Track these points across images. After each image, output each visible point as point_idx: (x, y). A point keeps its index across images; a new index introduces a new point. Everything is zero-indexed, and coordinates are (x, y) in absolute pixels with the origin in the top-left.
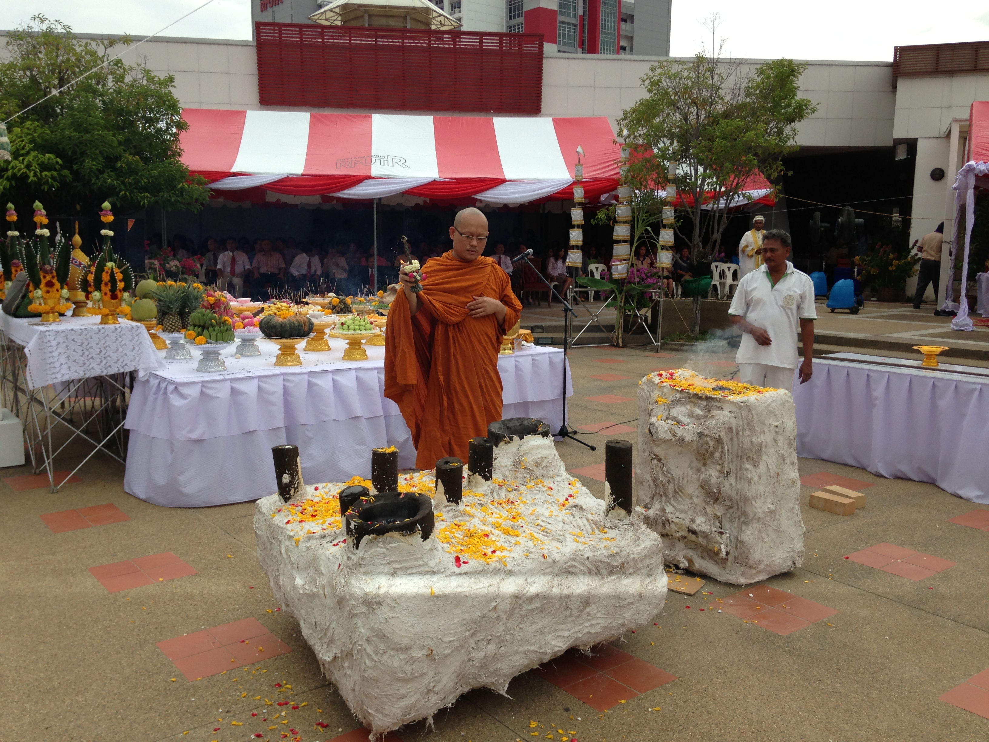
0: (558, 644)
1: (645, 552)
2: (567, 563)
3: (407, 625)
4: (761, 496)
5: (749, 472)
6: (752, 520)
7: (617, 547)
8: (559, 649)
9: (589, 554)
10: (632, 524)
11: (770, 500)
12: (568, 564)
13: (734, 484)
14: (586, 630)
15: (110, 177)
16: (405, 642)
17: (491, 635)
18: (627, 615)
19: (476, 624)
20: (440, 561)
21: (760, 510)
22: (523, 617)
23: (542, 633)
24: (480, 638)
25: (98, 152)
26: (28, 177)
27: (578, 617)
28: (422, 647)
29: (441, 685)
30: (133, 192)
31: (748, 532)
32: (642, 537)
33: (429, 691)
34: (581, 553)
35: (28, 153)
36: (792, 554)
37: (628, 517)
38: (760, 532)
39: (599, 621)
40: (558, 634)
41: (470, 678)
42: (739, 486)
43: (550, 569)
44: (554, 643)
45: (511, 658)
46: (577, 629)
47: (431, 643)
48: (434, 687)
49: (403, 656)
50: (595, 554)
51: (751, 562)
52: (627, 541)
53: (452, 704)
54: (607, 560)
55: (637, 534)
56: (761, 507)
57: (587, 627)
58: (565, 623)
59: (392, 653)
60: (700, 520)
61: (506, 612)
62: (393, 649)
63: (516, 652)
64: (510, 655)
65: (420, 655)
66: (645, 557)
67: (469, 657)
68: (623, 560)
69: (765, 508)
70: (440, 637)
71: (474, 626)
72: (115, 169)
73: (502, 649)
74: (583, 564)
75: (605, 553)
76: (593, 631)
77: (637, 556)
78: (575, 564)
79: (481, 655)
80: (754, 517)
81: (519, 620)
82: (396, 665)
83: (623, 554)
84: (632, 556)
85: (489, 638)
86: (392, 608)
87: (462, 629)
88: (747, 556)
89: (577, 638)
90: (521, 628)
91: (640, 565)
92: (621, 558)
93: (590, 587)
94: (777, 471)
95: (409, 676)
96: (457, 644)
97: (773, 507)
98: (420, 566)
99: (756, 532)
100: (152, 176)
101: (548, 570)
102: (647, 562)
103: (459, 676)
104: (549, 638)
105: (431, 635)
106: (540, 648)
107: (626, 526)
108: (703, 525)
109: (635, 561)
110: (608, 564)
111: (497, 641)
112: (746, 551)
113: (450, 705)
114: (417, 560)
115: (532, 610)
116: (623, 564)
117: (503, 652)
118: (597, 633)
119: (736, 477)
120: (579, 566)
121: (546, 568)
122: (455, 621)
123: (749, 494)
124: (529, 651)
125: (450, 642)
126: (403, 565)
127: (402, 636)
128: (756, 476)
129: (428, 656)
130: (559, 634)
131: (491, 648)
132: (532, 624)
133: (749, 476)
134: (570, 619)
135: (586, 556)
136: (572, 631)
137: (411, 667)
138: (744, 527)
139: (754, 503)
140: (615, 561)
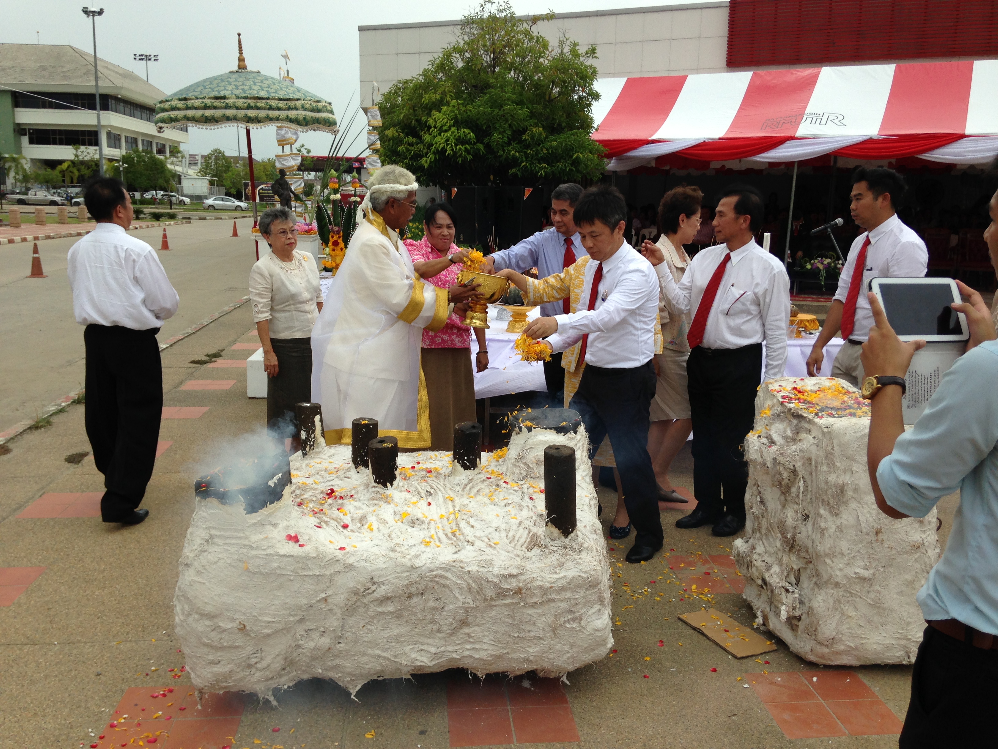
0: (421, 659)
1: (564, 582)
2: (432, 571)
3: (213, 593)
4: (842, 554)
5: (823, 520)
6: (826, 583)
7: (519, 568)
8: (422, 664)
9: (473, 568)
10: (565, 547)
11: (862, 564)
12: (434, 573)
13: (810, 533)
14: (467, 653)
15: (513, 149)
16: (209, 609)
17: (324, 627)
18: (533, 650)
19: (303, 611)
20: (266, 538)
21: (838, 573)
22: (373, 617)
23: (398, 642)
24: (311, 627)
25: (507, 125)
26: (446, 151)
27: (452, 634)
28: (233, 620)
29: (263, 664)
30: (533, 163)
31: (820, 598)
32: (569, 564)
33: (249, 666)
34: (462, 565)
35: (450, 128)
36: (903, 642)
37: (563, 538)
38: (837, 601)
39: (485, 647)
40: (422, 647)
41: (302, 666)
42: (814, 536)
43: (408, 574)
44: (414, 655)
45: (356, 658)
46: (450, 648)
47: (243, 617)
48: (256, 663)
49: (208, 623)
50: (481, 569)
51: (820, 637)
52: (543, 565)
53: (289, 687)
54: (496, 580)
55: (563, 560)
56: (841, 570)
57: (467, 649)
58: (433, 638)
59: (196, 616)
60: (776, 569)
61: (341, 608)
62: (197, 613)
63: (364, 654)
64: (354, 655)
65: (229, 627)
66: (563, 589)
67: (296, 643)
68: (521, 585)
69: (850, 572)
70: (256, 614)
71: (299, 612)
72: (520, 142)
73: (341, 645)
74: (461, 578)
75: (496, 571)
76: (477, 656)
77: (548, 585)
78: (449, 575)
79: (311, 645)
80: (829, 579)
81: (367, 621)
82: (200, 629)
83: (523, 578)
84: (539, 583)
85: (322, 629)
86: (199, 573)
87: (285, 612)
88: (816, 629)
89: (452, 659)
90: (369, 629)
91: (554, 596)
92: (518, 581)
93: (467, 605)
94: (876, 526)
95: (216, 644)
96: (279, 627)
97: (866, 574)
98: (240, 538)
99: (831, 601)
100: (551, 147)
101: (405, 575)
102: (568, 595)
103: (286, 659)
104: (407, 648)
105: (243, 610)
106: (396, 656)
107: (555, 548)
108: (775, 576)
109: (545, 591)
110: (495, 584)
111: (333, 635)
112: (815, 621)
113: (286, 687)
114: (237, 531)
115: (383, 613)
116: (520, 589)
117: (341, 649)
118: (482, 659)
119: (814, 524)
120: (454, 579)
121: (403, 572)
122: (277, 602)
123: (820, 548)
124: (379, 656)
125: (269, 622)
126: (222, 533)
127: (206, 603)
128: (834, 527)
129: (240, 629)
130: (424, 647)
131: (325, 641)
132: (385, 628)
133: (823, 525)
134: (439, 635)
135: (467, 569)
136: (443, 649)
137: (219, 636)
138: (816, 590)
139: (828, 561)
140: (508, 584)
